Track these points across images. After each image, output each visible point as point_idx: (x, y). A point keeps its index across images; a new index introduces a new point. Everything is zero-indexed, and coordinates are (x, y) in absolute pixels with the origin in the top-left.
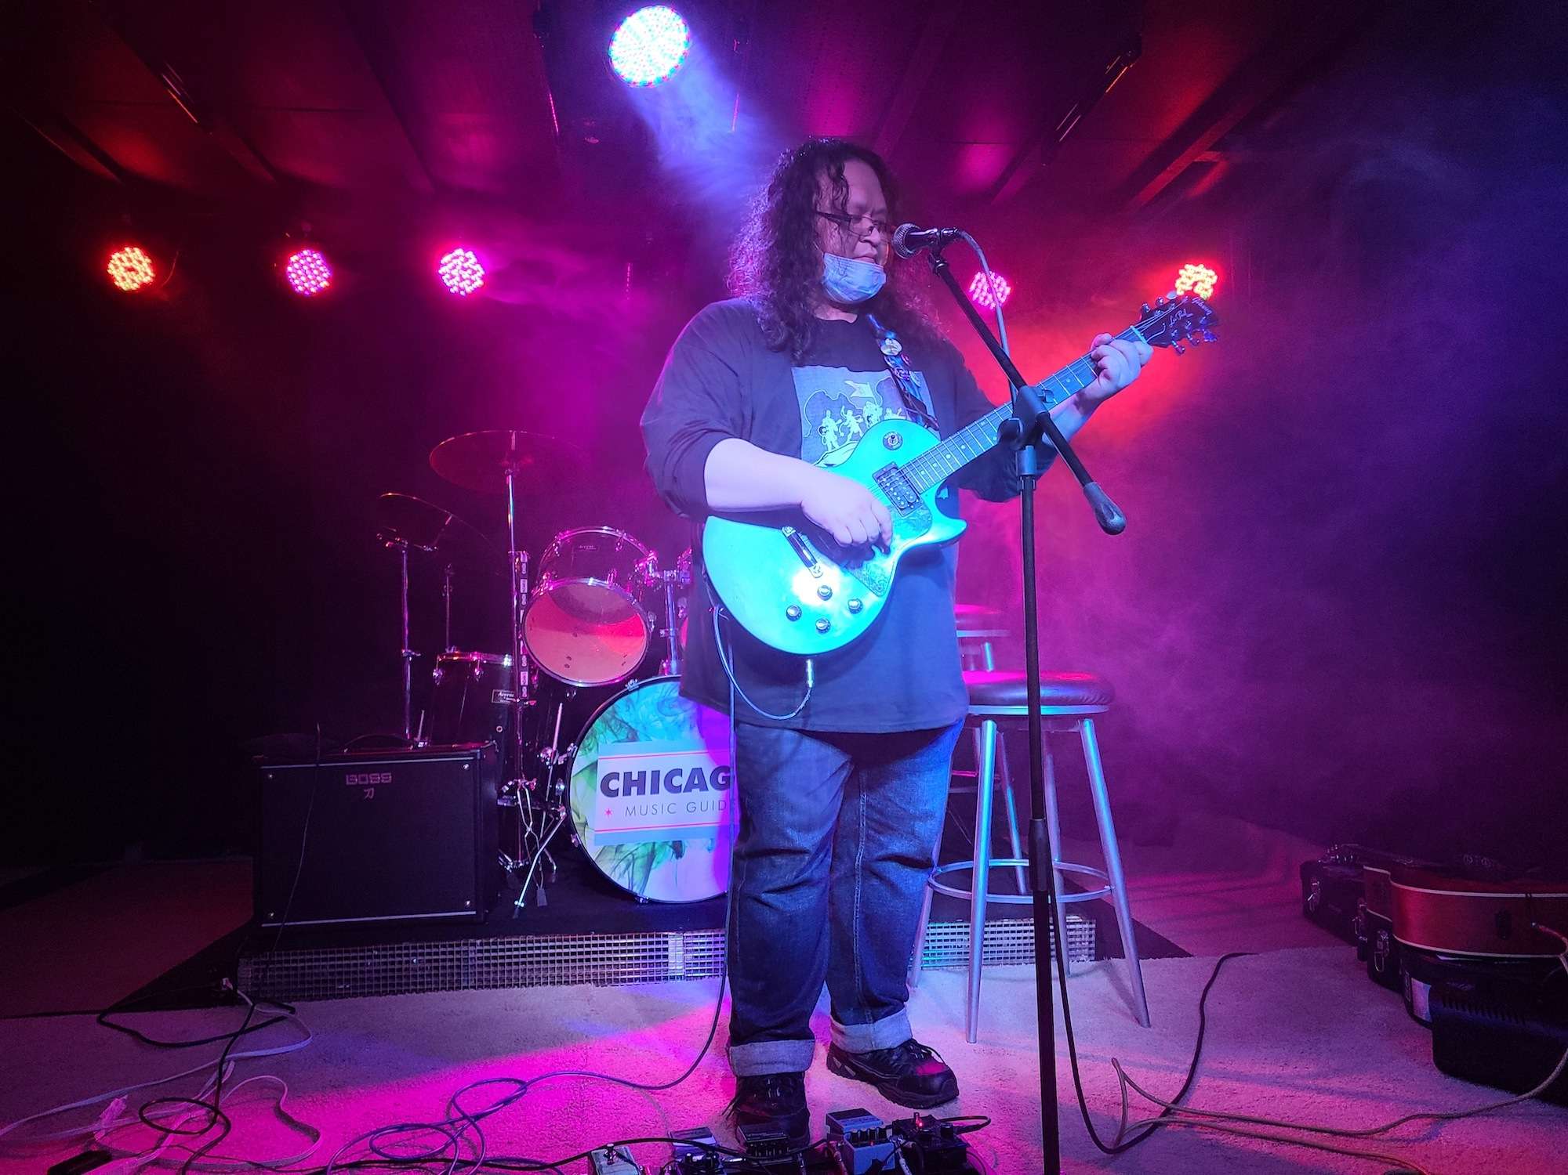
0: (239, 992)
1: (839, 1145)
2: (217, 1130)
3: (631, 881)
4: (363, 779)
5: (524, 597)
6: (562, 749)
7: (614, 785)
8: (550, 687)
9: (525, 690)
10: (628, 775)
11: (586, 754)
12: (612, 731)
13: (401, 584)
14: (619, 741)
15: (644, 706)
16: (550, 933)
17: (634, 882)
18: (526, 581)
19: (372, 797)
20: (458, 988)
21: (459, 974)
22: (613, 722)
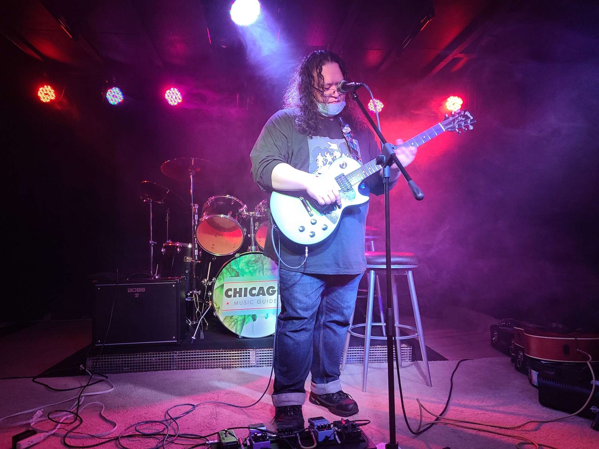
0: (86, 370)
1: (313, 430)
2: (77, 423)
3: (236, 330)
4: (134, 290)
5: (196, 221)
6: (210, 280)
7: (230, 293)
8: (206, 256)
9: (196, 257)
10: (235, 289)
11: (219, 281)
12: (230, 273)
13: (150, 216)
14: (232, 277)
15: (241, 263)
16: (205, 349)
17: (237, 330)
18: (197, 215)
19: (137, 297)
20: (170, 370)
21: (170, 364)
22: (230, 269)
